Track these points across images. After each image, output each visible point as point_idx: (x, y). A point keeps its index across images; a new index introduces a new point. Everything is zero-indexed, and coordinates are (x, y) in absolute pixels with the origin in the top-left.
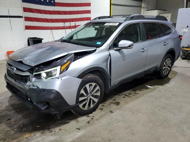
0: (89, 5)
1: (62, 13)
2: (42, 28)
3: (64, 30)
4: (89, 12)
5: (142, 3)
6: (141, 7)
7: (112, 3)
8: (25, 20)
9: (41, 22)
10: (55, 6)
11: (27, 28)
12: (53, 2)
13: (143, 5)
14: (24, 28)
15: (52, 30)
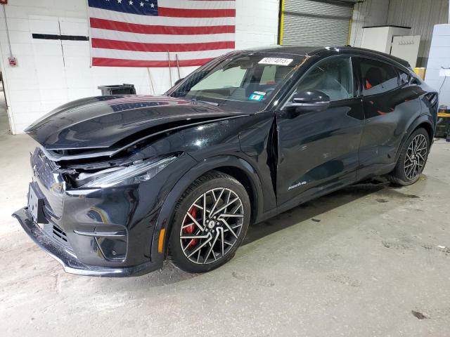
0: (231, 13)
1: (173, 31)
2: (127, 63)
3: (167, 69)
4: (231, 29)
5: (354, 11)
6: (350, 18)
7: (283, 9)
8: (93, 46)
9: (126, 49)
10: (157, 15)
11: (97, 62)
12: (152, 6)
13: (356, 15)
14: (89, 62)
15: (150, 68)
